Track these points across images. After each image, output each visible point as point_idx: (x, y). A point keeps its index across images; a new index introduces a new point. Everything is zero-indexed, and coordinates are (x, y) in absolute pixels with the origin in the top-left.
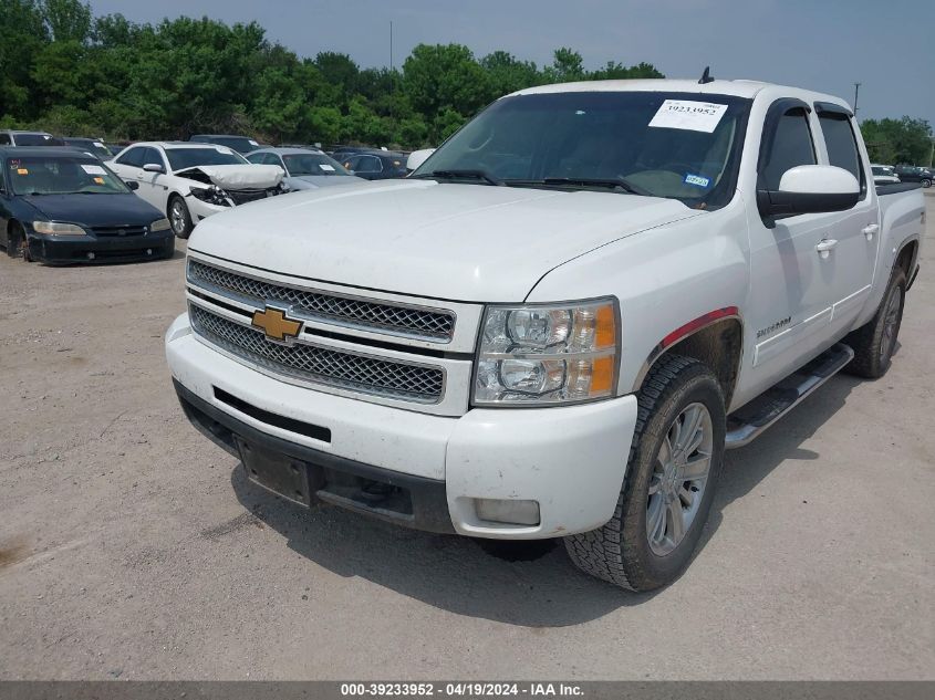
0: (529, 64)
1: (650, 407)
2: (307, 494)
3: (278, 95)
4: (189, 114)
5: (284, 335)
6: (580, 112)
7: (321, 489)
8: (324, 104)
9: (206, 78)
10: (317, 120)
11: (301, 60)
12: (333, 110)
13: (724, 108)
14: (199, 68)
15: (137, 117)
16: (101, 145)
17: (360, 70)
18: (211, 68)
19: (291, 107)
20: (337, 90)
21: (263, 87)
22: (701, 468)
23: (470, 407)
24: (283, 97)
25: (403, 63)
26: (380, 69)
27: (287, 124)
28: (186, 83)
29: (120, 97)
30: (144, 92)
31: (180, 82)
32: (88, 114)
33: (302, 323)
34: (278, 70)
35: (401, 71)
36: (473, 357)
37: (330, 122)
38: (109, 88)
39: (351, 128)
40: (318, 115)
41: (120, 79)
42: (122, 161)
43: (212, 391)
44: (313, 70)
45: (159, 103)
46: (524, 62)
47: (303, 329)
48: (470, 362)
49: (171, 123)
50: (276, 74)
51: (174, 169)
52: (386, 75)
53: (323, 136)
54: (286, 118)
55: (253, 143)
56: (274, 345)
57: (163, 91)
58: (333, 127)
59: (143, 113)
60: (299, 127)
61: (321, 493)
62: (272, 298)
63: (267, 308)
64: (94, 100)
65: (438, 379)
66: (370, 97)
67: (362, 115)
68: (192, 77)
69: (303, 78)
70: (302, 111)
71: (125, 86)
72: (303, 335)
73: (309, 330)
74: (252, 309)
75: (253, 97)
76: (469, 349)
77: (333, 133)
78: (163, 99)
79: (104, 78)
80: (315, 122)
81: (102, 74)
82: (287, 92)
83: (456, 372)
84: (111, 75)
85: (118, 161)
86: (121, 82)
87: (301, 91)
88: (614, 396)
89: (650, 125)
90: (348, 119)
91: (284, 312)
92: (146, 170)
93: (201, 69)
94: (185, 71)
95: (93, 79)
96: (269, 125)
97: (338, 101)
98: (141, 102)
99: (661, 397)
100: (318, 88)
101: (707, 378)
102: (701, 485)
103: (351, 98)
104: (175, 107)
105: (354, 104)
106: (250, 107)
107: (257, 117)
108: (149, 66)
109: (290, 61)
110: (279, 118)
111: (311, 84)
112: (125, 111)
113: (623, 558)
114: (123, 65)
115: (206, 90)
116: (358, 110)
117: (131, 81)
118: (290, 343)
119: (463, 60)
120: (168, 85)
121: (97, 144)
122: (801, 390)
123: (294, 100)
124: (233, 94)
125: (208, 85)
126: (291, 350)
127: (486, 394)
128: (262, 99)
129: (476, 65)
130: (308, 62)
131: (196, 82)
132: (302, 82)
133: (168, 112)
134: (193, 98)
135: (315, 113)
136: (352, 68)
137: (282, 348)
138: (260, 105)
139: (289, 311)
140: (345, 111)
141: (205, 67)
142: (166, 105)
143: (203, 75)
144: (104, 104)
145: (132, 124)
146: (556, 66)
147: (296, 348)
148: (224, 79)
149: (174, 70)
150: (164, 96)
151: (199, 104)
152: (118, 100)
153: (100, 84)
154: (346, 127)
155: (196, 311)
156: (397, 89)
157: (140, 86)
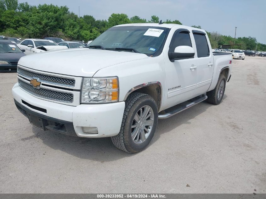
0: (144, 20)
1: (131, 105)
2: (43, 127)
3: (72, 27)
4: (46, 32)
5: (37, 86)
6: (128, 31)
7: (47, 126)
8: (85, 30)
9: (51, 21)
10: (83, 34)
11: (79, 17)
12: (88, 31)
13: (163, 31)
14: (49, 19)
15: (31, 32)
16: (19, 40)
17: (96, 20)
18: (52, 19)
19: (76, 30)
20: (89, 26)
21: (68, 25)
22: (151, 123)
23: (80, 104)
24: (73, 27)
25: (108, 19)
26: (101, 20)
27: (74, 35)
28: (45, 23)
29: (26, 26)
30: (33, 25)
31: (44, 22)
32: (17, 31)
33: (41, 83)
34: (72, 20)
35: (108, 21)
36: (80, 91)
37: (87, 35)
38: (23, 24)
39: (93, 37)
40: (83, 33)
41: (26, 21)
42: (22, 44)
43: (21, 101)
44: (83, 20)
45: (37, 28)
46: (143, 19)
47: (41, 84)
48: (79, 92)
49: (41, 34)
50: (72, 21)
51: (36, 47)
52: (103, 22)
53: (85, 39)
54: (74, 33)
55: (62, 40)
56: (35, 89)
57: (38, 25)
58: (88, 36)
59: (33, 31)
60: (78, 36)
61: (46, 127)
62: (35, 77)
63: (33, 79)
64: (18, 27)
65: (72, 97)
66: (98, 28)
67: (96, 33)
68: (47, 21)
69: (79, 22)
70: (78, 32)
71: (28, 23)
72: (41, 86)
73: (43, 84)
74: (30, 79)
75: (65, 27)
76: (79, 88)
77: (88, 38)
78: (39, 27)
79: (22, 21)
80: (82, 35)
81: (21, 20)
82: (74, 26)
83: (76, 95)
84: (24, 20)
85: (21, 44)
86: (27, 22)
87: (79, 26)
88: (118, 102)
89: (144, 35)
90: (92, 34)
91: (37, 80)
92: (28, 46)
93: (50, 19)
94: (45, 19)
95: (18, 21)
96: (69, 35)
97: (89, 29)
98: (32, 28)
99: (134, 103)
100: (84, 25)
101: (150, 99)
102: (151, 127)
103: (93, 28)
104: (42, 29)
105: (94, 30)
106: (64, 30)
107: (66, 33)
108: (34, 18)
109: (76, 17)
110: (72, 33)
111: (81, 24)
112: (28, 30)
113: (124, 143)
114: (27, 17)
115: (51, 25)
116: (95, 31)
117: (29, 22)
118: (38, 88)
119: (125, 18)
120: (40, 23)
121: (18, 40)
122: (187, 106)
123: (76, 28)
124: (59, 26)
125: (51, 23)
126: (39, 90)
127: (84, 100)
128: (67, 28)
129: (129, 20)
130: (81, 18)
131: (48, 23)
132: (79, 23)
133: (40, 31)
134: (47, 27)
135: (83, 32)
136: (94, 20)
137: (37, 89)
138: (67, 30)
139: (38, 79)
140: (91, 32)
141: (51, 19)
142: (39, 29)
143: (50, 21)
144: (21, 28)
145: (30, 34)
146: (152, 20)
147: (40, 89)
148: (56, 22)
149: (42, 19)
150: (39, 26)
151: (49, 29)
152: (26, 27)
153: (20, 23)
154: (91, 36)
155: (20, 81)
156: (106, 26)
157: (32, 23)
